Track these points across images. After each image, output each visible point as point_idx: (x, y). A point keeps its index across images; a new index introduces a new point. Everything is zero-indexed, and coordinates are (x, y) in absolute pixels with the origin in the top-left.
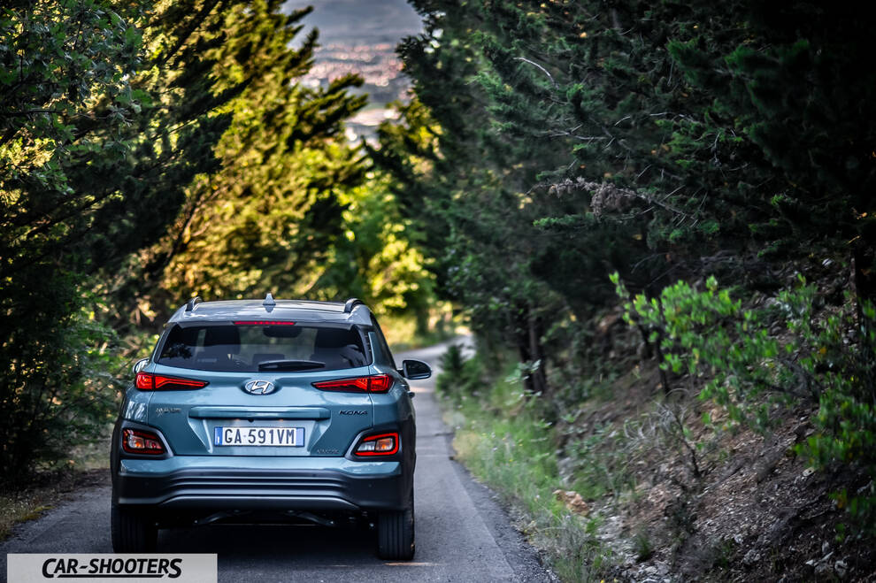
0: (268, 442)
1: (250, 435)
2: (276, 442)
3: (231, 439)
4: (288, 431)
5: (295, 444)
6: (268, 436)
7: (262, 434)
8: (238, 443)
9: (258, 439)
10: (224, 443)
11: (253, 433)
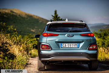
3: (64, 46)
4: (76, 44)
5: (77, 47)
6: (72, 45)
11: (68, 45)
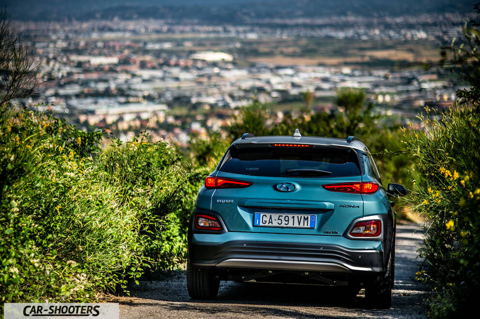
0: (290, 225)
1: (279, 219)
2: (296, 225)
3: (266, 221)
4: (304, 217)
5: (309, 226)
7: (287, 219)
8: (270, 224)
9: (284, 222)
10: (261, 224)
11: (280, 218)
